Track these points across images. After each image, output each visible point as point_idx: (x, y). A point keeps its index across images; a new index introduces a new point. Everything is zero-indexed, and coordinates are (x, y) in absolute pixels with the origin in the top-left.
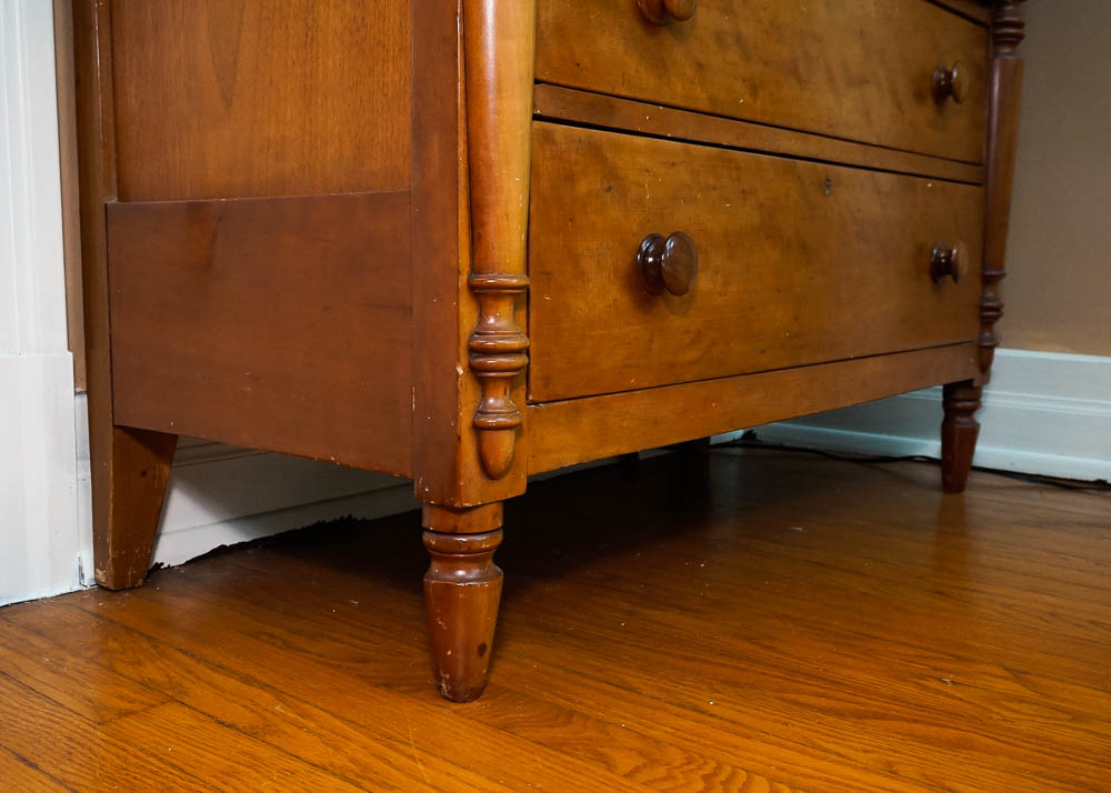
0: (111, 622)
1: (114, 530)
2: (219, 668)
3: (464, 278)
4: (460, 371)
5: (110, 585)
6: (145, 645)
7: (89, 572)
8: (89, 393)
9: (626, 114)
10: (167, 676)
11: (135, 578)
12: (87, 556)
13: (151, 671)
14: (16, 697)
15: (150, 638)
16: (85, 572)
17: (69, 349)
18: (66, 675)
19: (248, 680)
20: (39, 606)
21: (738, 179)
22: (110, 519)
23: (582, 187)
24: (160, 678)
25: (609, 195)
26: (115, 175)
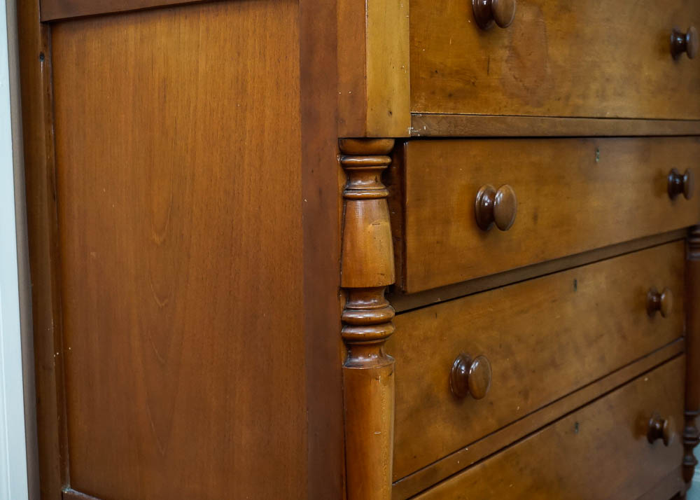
9: (444, 468)
21: (517, 464)
26: (68, 470)
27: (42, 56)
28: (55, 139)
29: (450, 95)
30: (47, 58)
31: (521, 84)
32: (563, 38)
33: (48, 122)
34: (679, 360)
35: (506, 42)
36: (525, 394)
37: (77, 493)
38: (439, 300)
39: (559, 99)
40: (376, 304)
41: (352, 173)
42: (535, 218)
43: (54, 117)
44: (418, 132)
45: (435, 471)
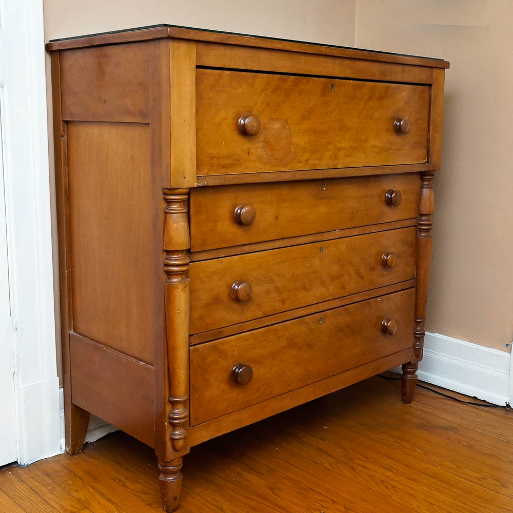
0: (71, 471)
1: (72, 436)
2: (102, 494)
3: (167, 399)
4: (166, 424)
5: (70, 453)
6: (80, 483)
7: (64, 447)
8: (64, 387)
9: (226, 331)
10: (86, 497)
11: (79, 450)
12: (63, 441)
13: (81, 495)
14: (41, 504)
15: (82, 480)
16: (62, 447)
17: (58, 376)
18: (56, 496)
19: (109, 500)
20: (47, 461)
21: (276, 334)
22: (71, 432)
23: (210, 359)
24: (83, 498)
25: (220, 358)
26: (72, 323)
27: (62, 136)
28: (68, 173)
29: (223, 167)
30: (65, 137)
31: (272, 157)
32: (303, 133)
33: (65, 165)
34: (413, 290)
35: (262, 139)
36: (283, 302)
37: (75, 334)
38: (223, 256)
39: (300, 162)
40: (179, 257)
41: (169, 202)
42: (277, 218)
43: (68, 163)
44: (201, 184)
45: (221, 332)
